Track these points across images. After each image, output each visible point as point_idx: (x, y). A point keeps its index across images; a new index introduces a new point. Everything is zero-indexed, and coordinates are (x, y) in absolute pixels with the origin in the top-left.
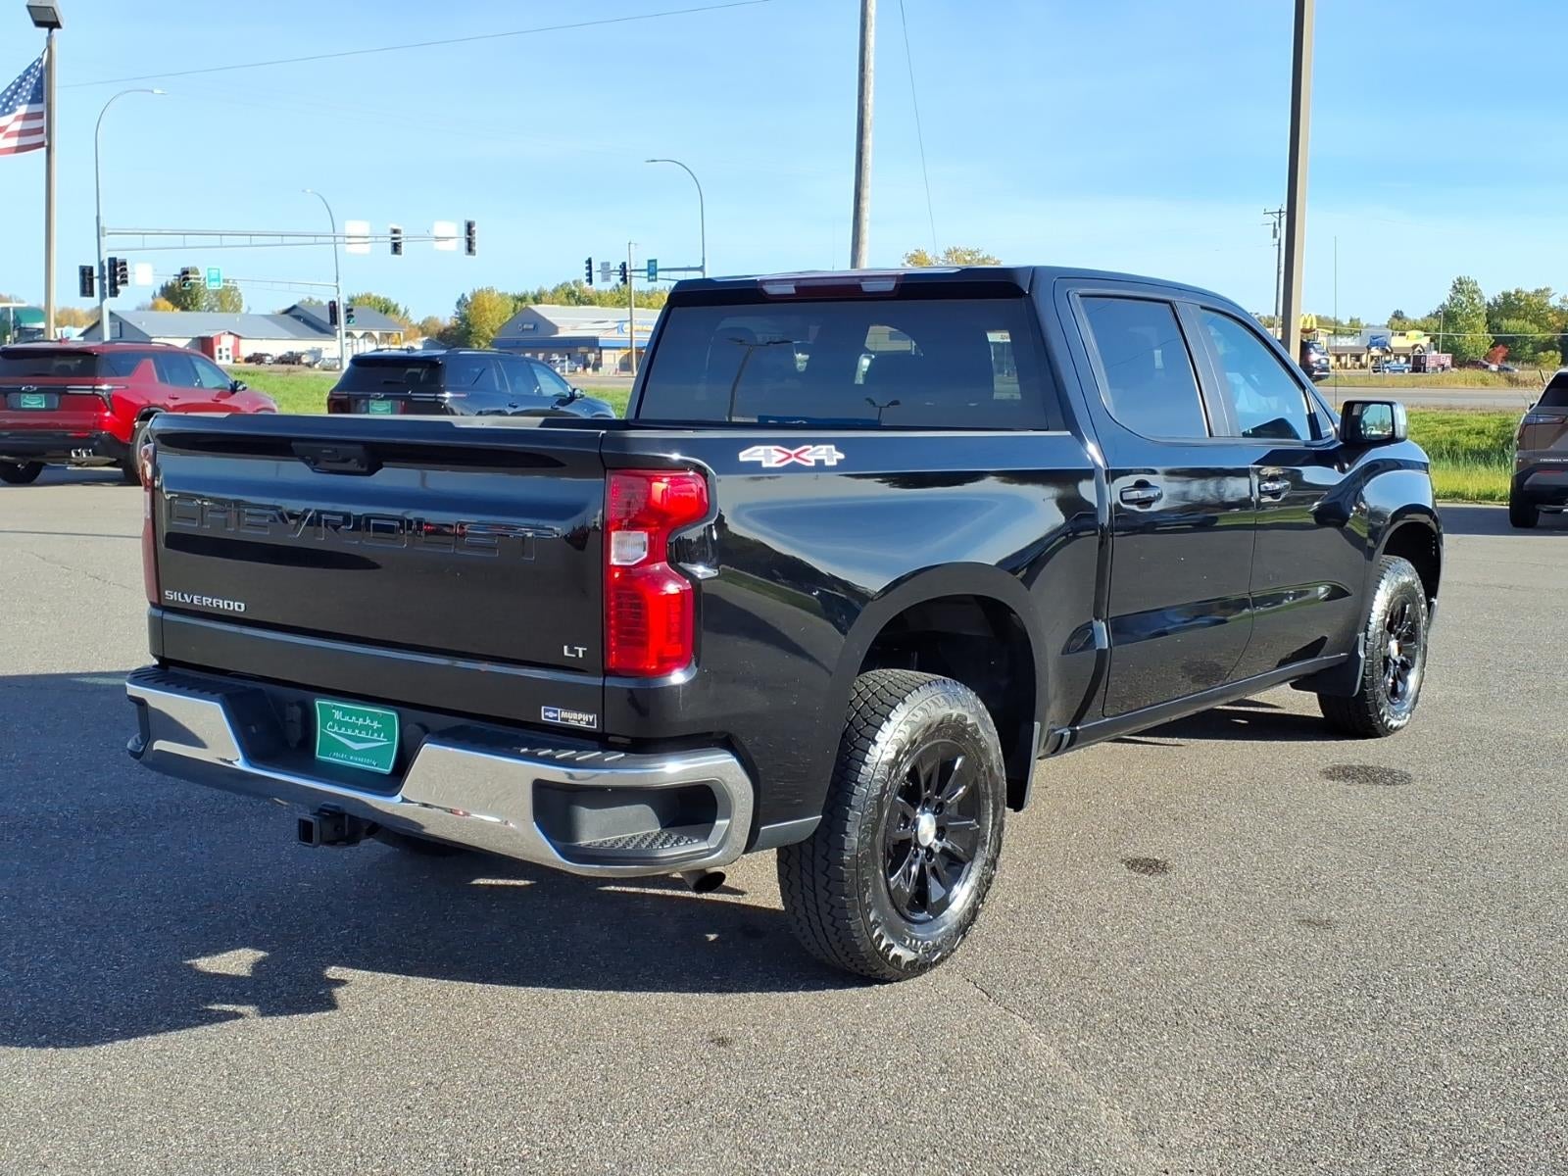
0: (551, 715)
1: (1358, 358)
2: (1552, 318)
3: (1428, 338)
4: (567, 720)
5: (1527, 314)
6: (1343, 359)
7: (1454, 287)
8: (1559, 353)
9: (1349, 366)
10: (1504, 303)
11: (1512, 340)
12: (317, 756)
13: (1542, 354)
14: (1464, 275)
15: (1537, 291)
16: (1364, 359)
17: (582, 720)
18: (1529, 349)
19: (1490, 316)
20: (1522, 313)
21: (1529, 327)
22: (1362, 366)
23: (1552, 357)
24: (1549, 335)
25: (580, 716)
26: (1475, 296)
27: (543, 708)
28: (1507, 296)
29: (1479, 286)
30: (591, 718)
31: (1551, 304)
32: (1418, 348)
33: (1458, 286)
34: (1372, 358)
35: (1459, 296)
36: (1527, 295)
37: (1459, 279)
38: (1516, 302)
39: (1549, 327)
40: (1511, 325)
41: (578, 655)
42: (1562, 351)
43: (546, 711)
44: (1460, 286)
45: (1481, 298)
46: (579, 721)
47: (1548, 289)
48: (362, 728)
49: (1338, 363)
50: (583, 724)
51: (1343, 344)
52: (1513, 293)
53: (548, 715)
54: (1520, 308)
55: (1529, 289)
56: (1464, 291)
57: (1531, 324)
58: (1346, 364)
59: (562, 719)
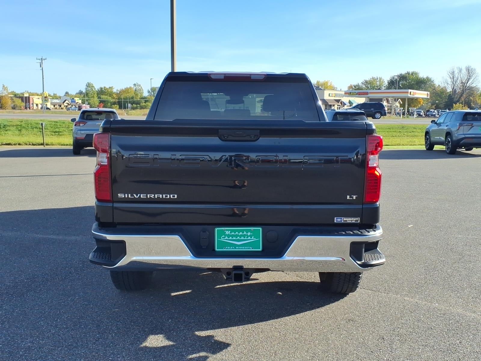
0: (339, 220)
1: (60, 106)
2: (115, 96)
3: (81, 100)
4: (346, 221)
5: (108, 94)
6: (56, 106)
7: (87, 85)
8: (118, 106)
9: (58, 108)
10: (101, 90)
11: (104, 101)
12: (216, 249)
13: (113, 106)
14: (89, 82)
15: (110, 87)
16: (62, 106)
17: (353, 220)
18: (109, 104)
19: (98, 94)
20: (106, 94)
21: (108, 98)
22: (62, 109)
23: (116, 107)
24: (114, 100)
25: (352, 219)
26: (93, 88)
27: (335, 218)
28: (101, 88)
29: (94, 85)
30: (357, 219)
31: (114, 91)
32: (78, 103)
33: (88, 85)
34: (65, 106)
35: (88, 88)
36: (107, 89)
37: (88, 83)
38: (104, 90)
39: (114, 98)
40: (104, 97)
41: (353, 198)
42: (118, 105)
43: (336, 219)
44: (89, 85)
45: (95, 89)
46: (352, 221)
47: (112, 87)
48: (241, 236)
49: (54, 108)
50: (354, 222)
51: (55, 102)
52: (103, 87)
53: (337, 220)
54: (105, 92)
55: (107, 87)
56: (89, 86)
57: (109, 97)
58: (57, 108)
59: (344, 221)
